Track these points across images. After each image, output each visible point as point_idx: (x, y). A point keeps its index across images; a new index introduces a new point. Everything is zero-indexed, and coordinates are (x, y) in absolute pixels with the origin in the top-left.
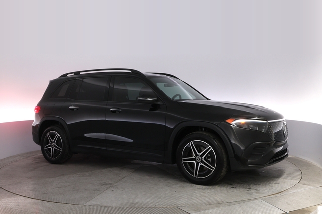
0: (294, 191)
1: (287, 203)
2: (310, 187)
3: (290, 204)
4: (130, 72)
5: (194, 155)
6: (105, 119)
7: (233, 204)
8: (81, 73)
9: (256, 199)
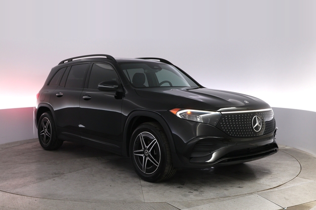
0: (292, 185)
1: (285, 198)
2: (309, 181)
3: (288, 199)
4: (106, 57)
5: (143, 148)
6: (79, 107)
7: (227, 198)
8: (73, 60)
9: (252, 193)
